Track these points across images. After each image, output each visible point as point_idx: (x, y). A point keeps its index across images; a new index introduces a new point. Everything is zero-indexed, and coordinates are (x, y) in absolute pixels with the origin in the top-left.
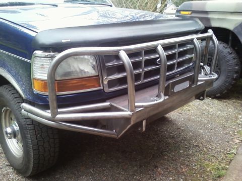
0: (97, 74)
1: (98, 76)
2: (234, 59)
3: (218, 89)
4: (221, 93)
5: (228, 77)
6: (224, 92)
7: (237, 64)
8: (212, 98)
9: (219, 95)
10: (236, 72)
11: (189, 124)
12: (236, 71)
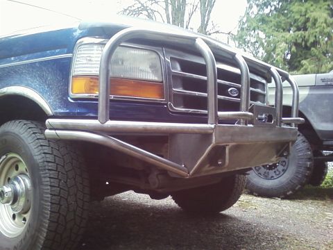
0: (161, 80)
1: (162, 82)
2: (304, 142)
3: (288, 183)
4: (293, 190)
5: (299, 166)
6: (297, 188)
7: (308, 149)
8: (283, 199)
9: (291, 192)
10: (310, 159)
11: (262, 221)
12: (309, 157)
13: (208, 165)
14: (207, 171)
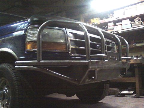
1: (66, 43)
13: (88, 79)
14: (88, 82)
